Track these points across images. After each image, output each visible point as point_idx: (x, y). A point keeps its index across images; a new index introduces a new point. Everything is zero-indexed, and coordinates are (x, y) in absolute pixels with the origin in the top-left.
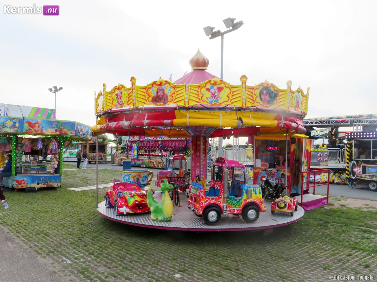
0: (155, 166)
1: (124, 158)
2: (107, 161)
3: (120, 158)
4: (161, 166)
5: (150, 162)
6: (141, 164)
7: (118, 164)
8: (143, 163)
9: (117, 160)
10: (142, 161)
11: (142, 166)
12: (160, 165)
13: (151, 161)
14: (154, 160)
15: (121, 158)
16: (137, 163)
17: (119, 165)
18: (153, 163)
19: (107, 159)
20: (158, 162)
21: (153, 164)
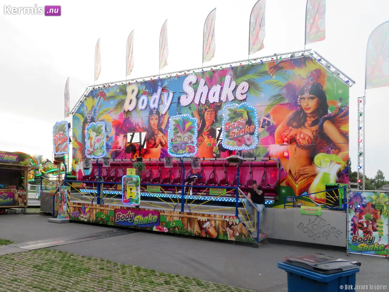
0: (207, 233)
1: (88, 205)
2: (29, 205)
3: (74, 203)
4: (233, 235)
5: (186, 220)
6: (153, 224)
7: (68, 219)
8: (158, 222)
9: (65, 207)
10: (156, 217)
11: (155, 229)
12: (229, 231)
13: (192, 216)
14: (203, 215)
15: (79, 204)
16: (136, 219)
17: (71, 221)
18: (201, 223)
19: (29, 201)
20: (223, 222)
21: (201, 228)
